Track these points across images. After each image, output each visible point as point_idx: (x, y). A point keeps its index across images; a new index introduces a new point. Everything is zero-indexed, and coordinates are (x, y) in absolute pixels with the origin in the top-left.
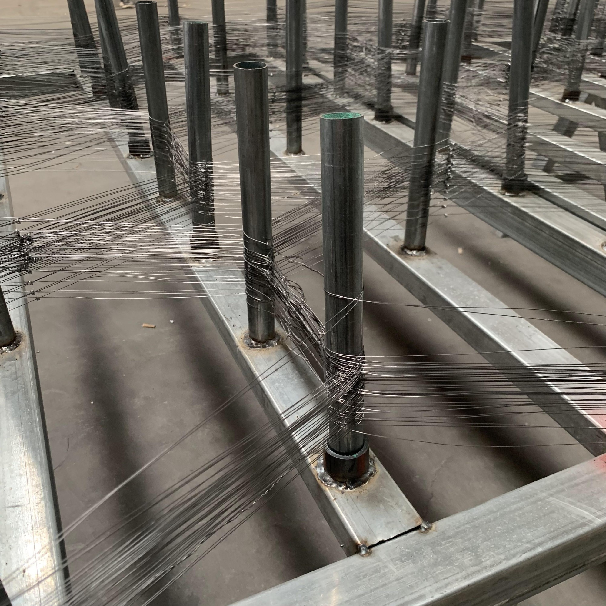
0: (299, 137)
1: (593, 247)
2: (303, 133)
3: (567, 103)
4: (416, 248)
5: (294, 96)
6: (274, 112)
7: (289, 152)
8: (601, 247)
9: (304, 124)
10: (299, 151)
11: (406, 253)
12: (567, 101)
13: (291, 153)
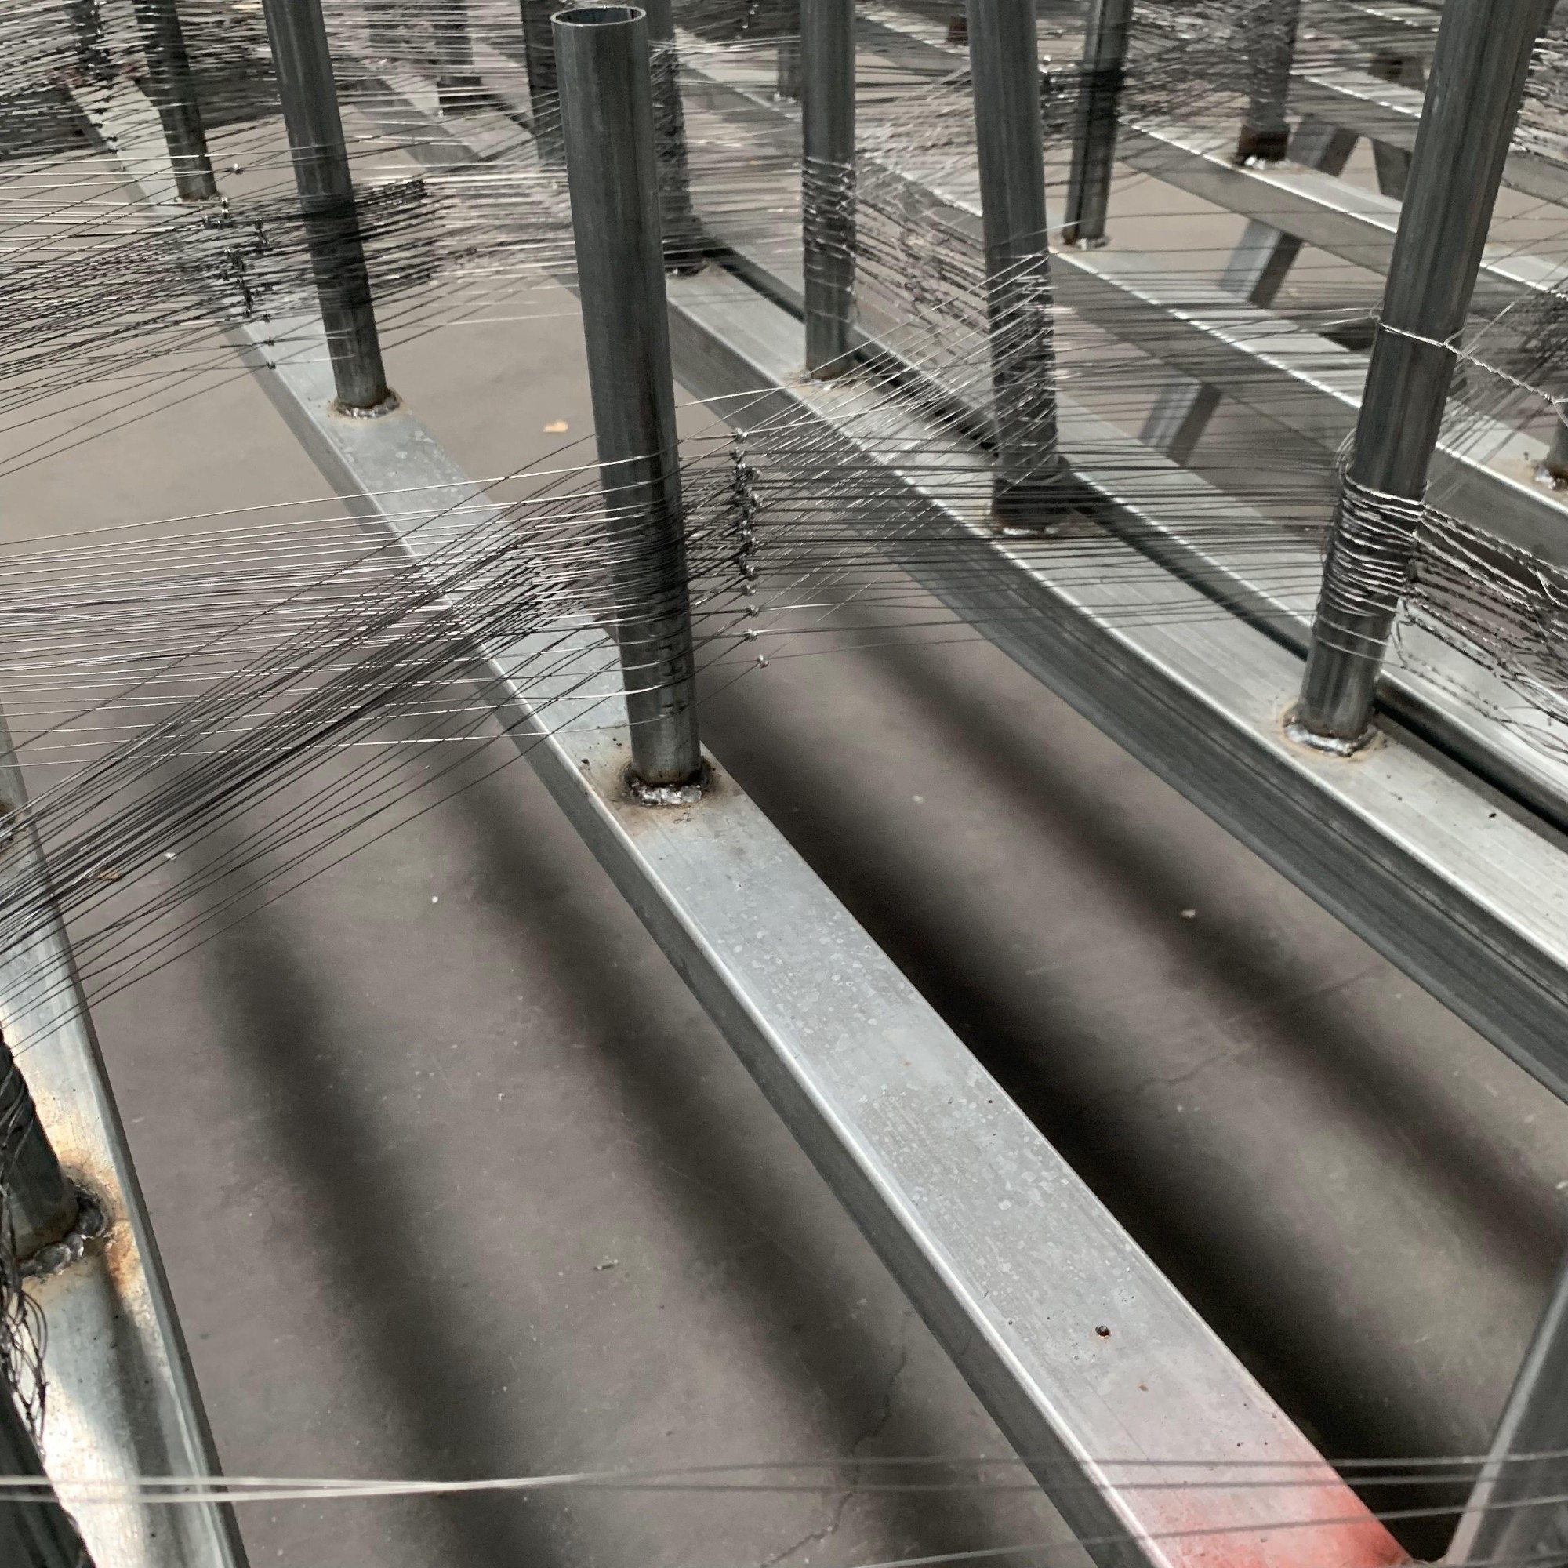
0: (373, 354)
1: (1257, 729)
2: (383, 340)
3: (1251, 168)
4: (666, 779)
5: (330, 229)
6: (268, 286)
7: (344, 405)
8: (1280, 728)
9: (379, 314)
10: (380, 397)
11: (637, 794)
12: (1251, 161)
13: (350, 407)
